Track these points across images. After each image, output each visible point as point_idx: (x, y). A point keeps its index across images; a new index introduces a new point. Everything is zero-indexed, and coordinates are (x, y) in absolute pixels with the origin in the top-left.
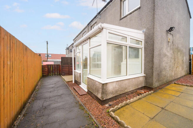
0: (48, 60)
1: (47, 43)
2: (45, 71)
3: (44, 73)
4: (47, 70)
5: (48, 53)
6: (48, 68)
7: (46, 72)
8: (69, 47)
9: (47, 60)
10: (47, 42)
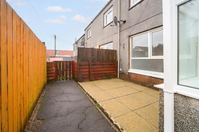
0: (56, 56)
1: (55, 38)
2: (52, 71)
3: (50, 75)
4: (54, 71)
5: (56, 50)
6: (56, 67)
7: (53, 75)
8: (78, 41)
9: (54, 56)
10: (55, 36)
